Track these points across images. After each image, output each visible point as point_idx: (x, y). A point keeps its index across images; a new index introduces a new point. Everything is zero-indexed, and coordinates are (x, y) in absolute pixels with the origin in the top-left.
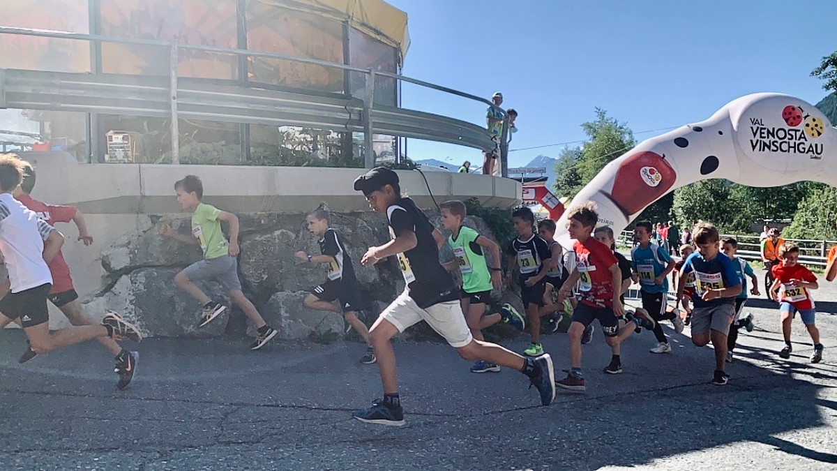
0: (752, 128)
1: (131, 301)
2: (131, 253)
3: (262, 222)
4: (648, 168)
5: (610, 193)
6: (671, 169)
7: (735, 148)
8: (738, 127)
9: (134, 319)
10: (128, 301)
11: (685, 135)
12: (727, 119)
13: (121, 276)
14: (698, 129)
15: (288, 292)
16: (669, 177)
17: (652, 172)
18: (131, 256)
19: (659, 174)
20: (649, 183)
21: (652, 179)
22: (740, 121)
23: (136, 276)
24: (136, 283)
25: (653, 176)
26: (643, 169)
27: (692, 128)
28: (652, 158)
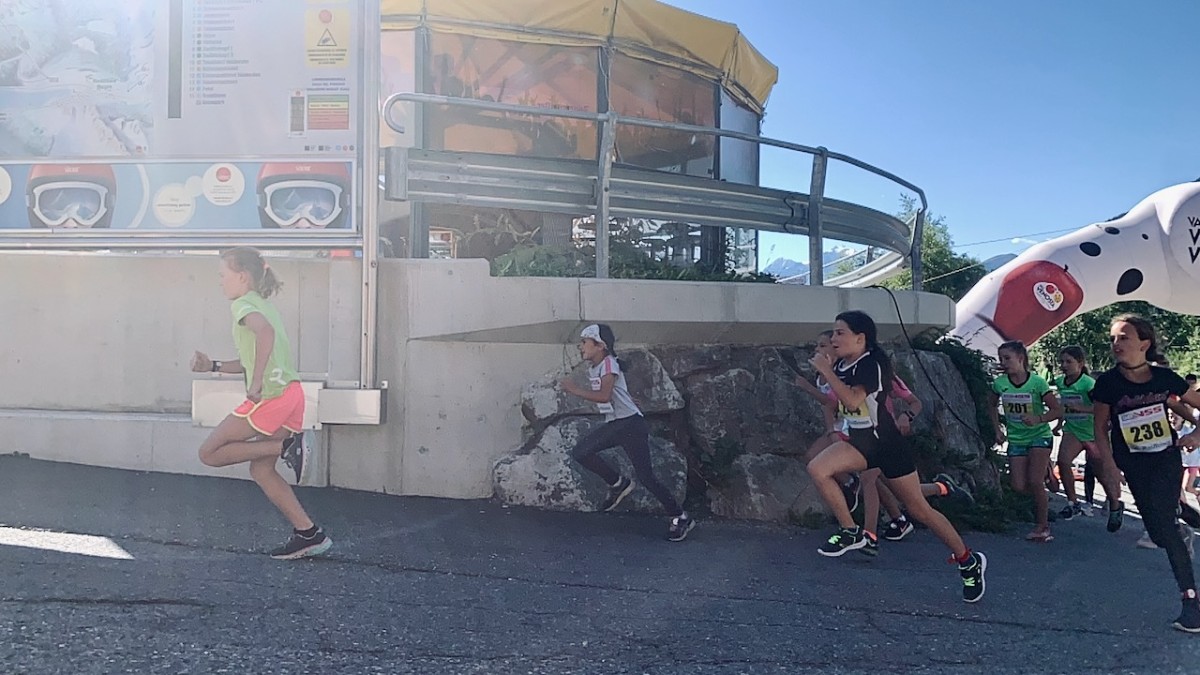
0: (1191, 231)
1: (565, 462)
2: (558, 396)
3: (714, 357)
4: (1045, 285)
5: (992, 318)
6: (1077, 286)
7: (1166, 258)
8: (1171, 228)
9: (572, 486)
10: (562, 463)
11: (1094, 239)
12: (1152, 217)
13: (546, 427)
14: (1113, 231)
15: (750, 456)
16: (1074, 297)
17: (1050, 290)
18: (559, 400)
19: (1060, 293)
20: (1046, 305)
21: (1051, 301)
22: (1173, 220)
23: (567, 428)
24: (567, 437)
25: (1052, 296)
26: (1037, 285)
27: (1104, 228)
28: (1048, 270)
